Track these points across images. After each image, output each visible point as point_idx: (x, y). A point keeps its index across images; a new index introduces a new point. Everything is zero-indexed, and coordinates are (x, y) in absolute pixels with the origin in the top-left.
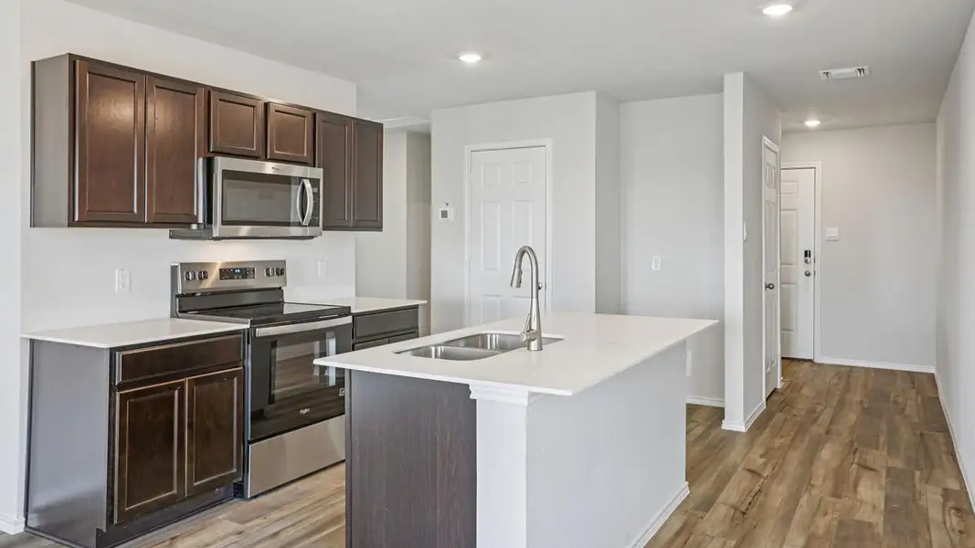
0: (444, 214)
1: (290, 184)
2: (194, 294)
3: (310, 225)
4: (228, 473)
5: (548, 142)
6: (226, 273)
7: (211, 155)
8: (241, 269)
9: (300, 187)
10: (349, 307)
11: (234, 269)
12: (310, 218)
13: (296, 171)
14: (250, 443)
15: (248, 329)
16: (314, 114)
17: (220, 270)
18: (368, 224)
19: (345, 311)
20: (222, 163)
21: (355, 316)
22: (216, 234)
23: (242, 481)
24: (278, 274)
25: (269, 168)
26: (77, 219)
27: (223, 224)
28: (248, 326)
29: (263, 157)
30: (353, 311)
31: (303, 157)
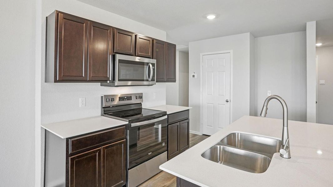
0: (194, 76)
1: (144, 65)
2: (109, 107)
3: (151, 81)
4: (120, 183)
5: (232, 51)
6: (121, 99)
7: (114, 54)
8: (127, 97)
9: (148, 66)
10: (166, 112)
11: (124, 97)
12: (152, 78)
13: (146, 60)
14: (128, 169)
15: (128, 124)
16: (153, 40)
17: (119, 97)
18: (171, 80)
19: (164, 114)
20: (118, 57)
21: (168, 115)
22: (116, 84)
23: (126, 184)
24: (140, 98)
25: (137, 59)
26: (58, 79)
27: (118, 81)
28: (128, 123)
29: (134, 55)
30: (168, 113)
31: (149, 55)
